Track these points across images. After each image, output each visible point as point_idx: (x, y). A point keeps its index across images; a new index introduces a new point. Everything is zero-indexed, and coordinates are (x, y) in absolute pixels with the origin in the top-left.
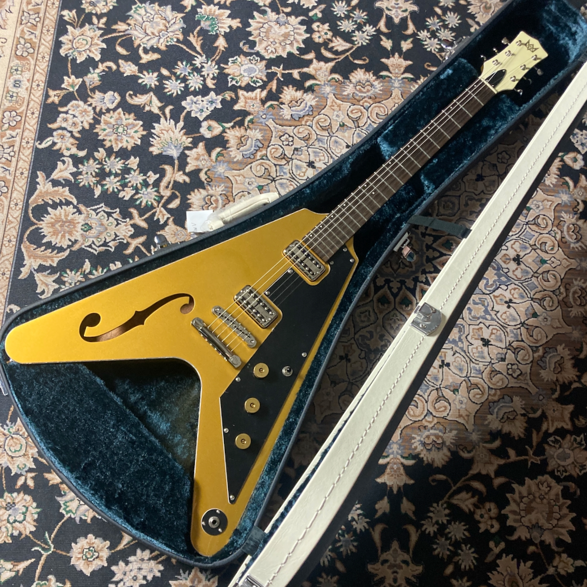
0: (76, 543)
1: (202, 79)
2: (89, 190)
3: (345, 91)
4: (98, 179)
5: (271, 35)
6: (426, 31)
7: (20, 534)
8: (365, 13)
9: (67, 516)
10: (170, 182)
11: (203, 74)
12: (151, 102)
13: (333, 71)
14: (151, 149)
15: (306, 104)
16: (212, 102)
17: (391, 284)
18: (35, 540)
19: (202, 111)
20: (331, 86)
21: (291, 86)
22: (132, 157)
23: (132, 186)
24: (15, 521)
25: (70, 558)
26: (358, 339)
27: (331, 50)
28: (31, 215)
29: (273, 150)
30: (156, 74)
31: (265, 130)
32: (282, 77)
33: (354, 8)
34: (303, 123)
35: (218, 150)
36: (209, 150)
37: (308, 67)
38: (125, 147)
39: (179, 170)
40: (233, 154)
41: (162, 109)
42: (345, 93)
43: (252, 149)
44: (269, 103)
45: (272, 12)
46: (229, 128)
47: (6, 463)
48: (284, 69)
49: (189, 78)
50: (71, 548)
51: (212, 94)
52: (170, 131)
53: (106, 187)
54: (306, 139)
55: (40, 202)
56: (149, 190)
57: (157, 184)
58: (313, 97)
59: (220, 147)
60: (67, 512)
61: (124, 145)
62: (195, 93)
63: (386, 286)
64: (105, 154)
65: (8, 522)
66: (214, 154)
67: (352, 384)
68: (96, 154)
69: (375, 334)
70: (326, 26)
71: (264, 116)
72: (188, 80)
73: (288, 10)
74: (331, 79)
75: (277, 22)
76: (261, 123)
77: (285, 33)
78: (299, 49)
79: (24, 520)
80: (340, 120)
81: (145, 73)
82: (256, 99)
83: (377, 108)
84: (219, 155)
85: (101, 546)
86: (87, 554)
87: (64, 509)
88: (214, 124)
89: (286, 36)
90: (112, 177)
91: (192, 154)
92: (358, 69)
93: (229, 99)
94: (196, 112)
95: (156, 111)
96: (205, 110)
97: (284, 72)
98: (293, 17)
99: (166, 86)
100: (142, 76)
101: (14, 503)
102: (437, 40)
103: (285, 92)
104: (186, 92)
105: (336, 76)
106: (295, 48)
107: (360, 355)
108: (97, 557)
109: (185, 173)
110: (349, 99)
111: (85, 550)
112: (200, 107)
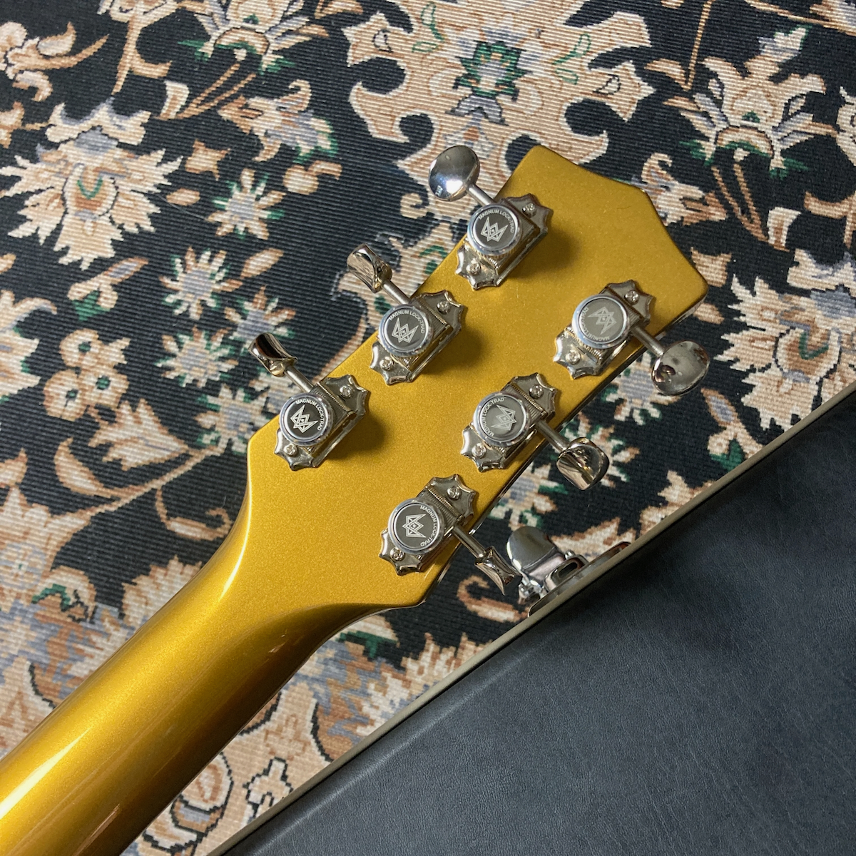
3: (81, 656)
8: (285, 315)
13: (70, 555)
20: (36, 625)
27: (93, 459)
33: (249, 288)
70: (115, 352)
74: (45, 594)
92: (174, 564)
98: (7, 296)
105: (75, 582)
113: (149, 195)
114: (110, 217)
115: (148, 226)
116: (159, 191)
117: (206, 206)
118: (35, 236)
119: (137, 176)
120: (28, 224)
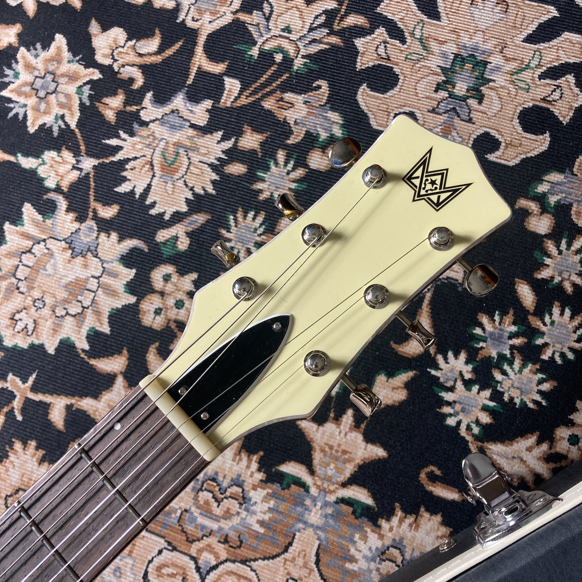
5: (40, 279)
6: (463, 356)
21: (33, 444)
32: (23, 410)
37: (96, 396)
45: (68, 210)
48: (34, 389)
70: (188, 282)
73: (108, 212)
75: (70, 243)
77: (78, 280)
78: (94, 337)
89: (76, 288)
97: (32, 396)
98: (114, 236)
102: (487, 393)
103: (12, 457)
106: (84, 331)
113: (211, 165)
114: (185, 181)
115: (210, 190)
116: (218, 163)
117: (251, 177)
118: (132, 192)
119: (203, 150)
120: (127, 183)
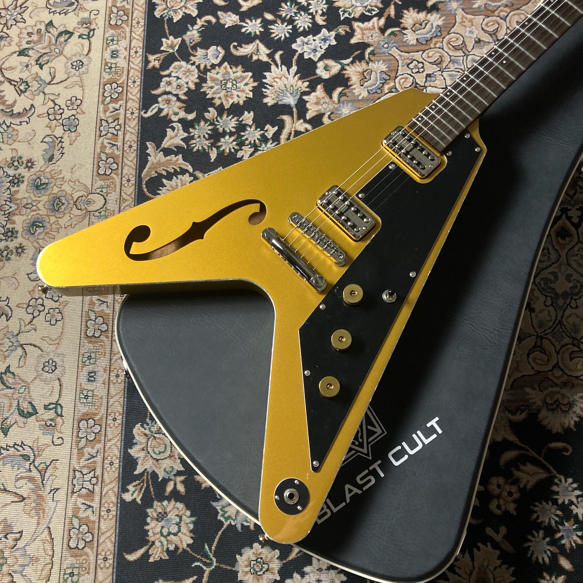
0: (241, 555)
1: (310, 17)
2: (205, 154)
4: (212, 141)
7: (177, 548)
9: (226, 524)
10: (290, 134)
11: (311, 11)
12: (258, 50)
14: (265, 100)
15: (432, 25)
16: (325, 40)
17: (569, 213)
18: (194, 554)
19: (315, 50)
22: (246, 113)
23: (250, 143)
24: (169, 533)
25: (237, 573)
26: (540, 284)
28: (145, 190)
29: (402, 81)
30: (259, 21)
31: (389, 60)
34: (432, 46)
35: (340, 89)
36: (329, 91)
38: (236, 102)
39: (299, 119)
40: (356, 92)
41: (271, 56)
42: (476, 6)
43: (378, 83)
44: (389, 31)
46: (348, 65)
47: (151, 467)
49: (297, 18)
50: (236, 561)
51: (324, 31)
52: (283, 78)
53: (222, 149)
54: (438, 63)
55: (155, 175)
56: (269, 145)
57: (276, 137)
58: (438, 16)
59: (341, 87)
60: (227, 519)
61: (236, 100)
62: (305, 33)
63: (564, 216)
64: (216, 114)
65: (162, 535)
66: (335, 95)
67: (542, 338)
68: (206, 114)
69: (559, 275)
71: (386, 46)
72: (295, 20)
76: (384, 53)
79: (179, 531)
80: (475, 36)
81: (248, 21)
82: (375, 28)
83: (516, 16)
84: (341, 95)
85: (270, 556)
86: (255, 567)
87: (223, 515)
88: (330, 62)
90: (227, 137)
91: (311, 99)
93: (343, 33)
94: (309, 54)
95: (265, 59)
96: (319, 49)
99: (272, 31)
100: (244, 24)
101: (165, 513)
104: (295, 34)
107: (545, 302)
108: (267, 570)
109: (306, 121)
110: (482, 11)
111: (252, 562)
112: (312, 47)
